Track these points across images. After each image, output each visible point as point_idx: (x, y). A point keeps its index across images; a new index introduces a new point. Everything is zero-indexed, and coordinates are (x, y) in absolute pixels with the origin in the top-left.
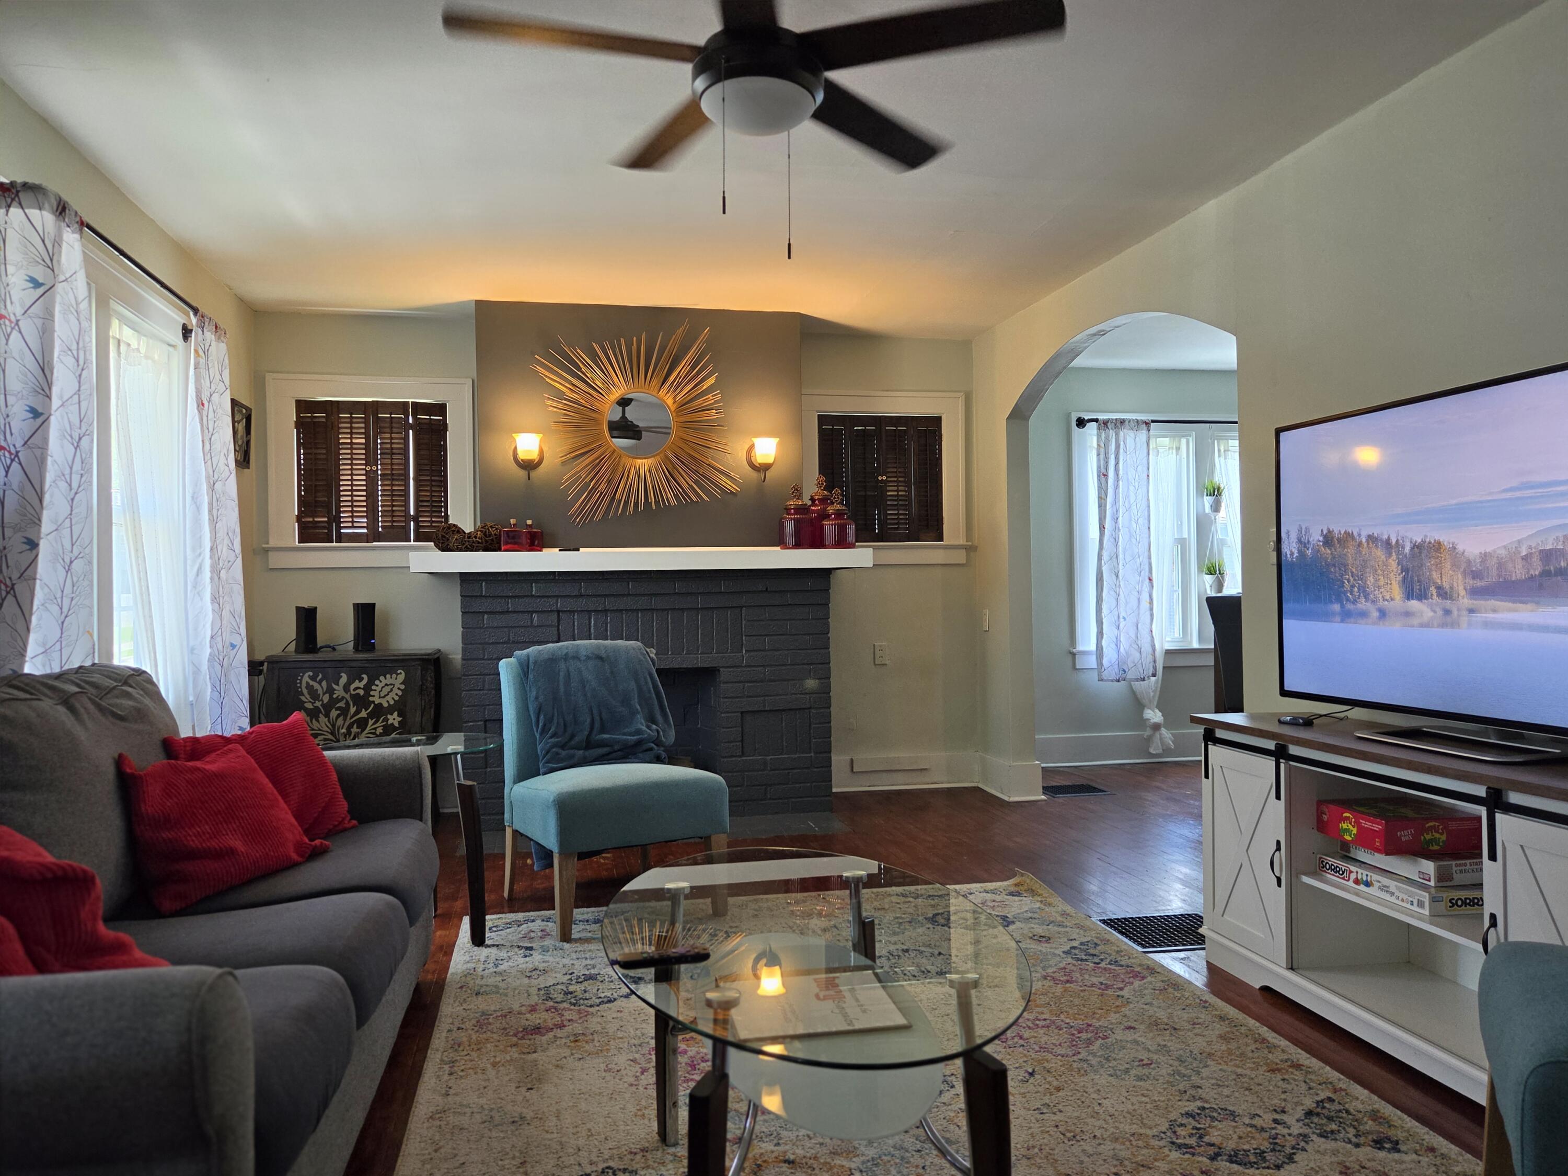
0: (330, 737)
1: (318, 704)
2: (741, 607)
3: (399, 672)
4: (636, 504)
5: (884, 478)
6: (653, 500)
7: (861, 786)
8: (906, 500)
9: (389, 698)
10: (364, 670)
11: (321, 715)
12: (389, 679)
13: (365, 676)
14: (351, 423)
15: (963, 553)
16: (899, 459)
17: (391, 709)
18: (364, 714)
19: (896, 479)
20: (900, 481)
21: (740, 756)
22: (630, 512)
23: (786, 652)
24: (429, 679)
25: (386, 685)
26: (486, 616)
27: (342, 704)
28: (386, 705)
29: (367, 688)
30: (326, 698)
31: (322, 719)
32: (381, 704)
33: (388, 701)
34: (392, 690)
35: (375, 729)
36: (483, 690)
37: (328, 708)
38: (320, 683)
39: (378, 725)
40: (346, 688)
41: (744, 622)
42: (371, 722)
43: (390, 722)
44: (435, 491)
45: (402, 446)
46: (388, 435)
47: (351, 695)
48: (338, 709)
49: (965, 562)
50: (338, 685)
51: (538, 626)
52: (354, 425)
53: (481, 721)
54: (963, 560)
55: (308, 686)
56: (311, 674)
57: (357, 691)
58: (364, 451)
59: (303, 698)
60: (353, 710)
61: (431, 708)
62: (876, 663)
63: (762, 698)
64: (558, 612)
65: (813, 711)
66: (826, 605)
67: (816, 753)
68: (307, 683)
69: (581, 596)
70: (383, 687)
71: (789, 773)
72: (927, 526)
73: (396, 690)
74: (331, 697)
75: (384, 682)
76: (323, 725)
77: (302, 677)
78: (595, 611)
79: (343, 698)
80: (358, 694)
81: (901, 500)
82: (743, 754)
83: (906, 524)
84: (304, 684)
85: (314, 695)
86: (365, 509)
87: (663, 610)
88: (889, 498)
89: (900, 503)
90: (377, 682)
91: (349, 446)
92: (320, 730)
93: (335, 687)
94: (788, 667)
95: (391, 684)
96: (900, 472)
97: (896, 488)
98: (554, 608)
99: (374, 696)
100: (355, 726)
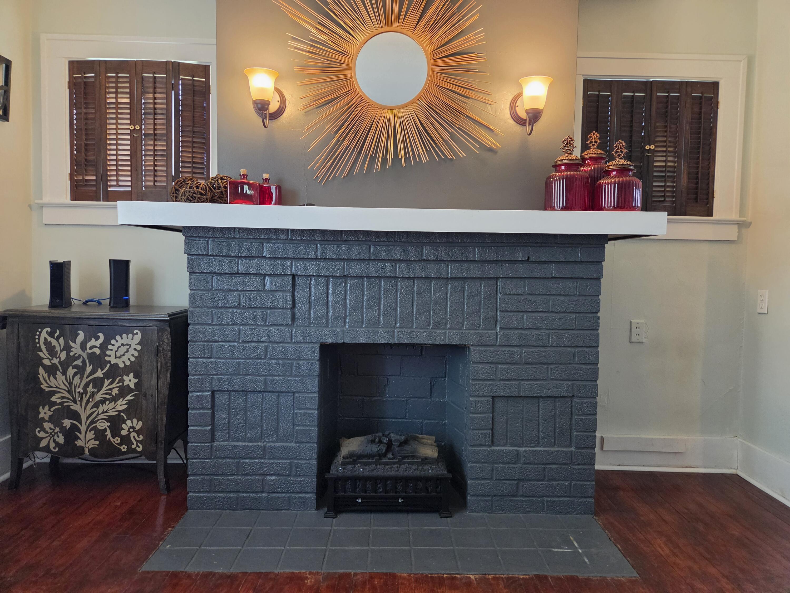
0: (67, 395)
1: (55, 361)
2: (497, 279)
3: (135, 332)
4: (384, 160)
5: (652, 147)
6: (403, 157)
7: (611, 464)
8: (674, 172)
9: (125, 358)
10: (100, 328)
11: (58, 372)
12: (125, 339)
13: (101, 335)
14: (117, 82)
15: (735, 228)
16: (671, 128)
17: (127, 370)
18: (99, 374)
19: (664, 149)
20: (669, 152)
21: (490, 446)
22: (377, 169)
23: (548, 332)
24: (166, 341)
25: (123, 345)
26: (215, 278)
27: (79, 362)
28: (121, 365)
29: (103, 347)
30: (63, 356)
31: (59, 375)
32: (116, 364)
33: (124, 362)
34: (128, 351)
35: (111, 389)
36: (211, 358)
37: (65, 365)
38: (57, 339)
39: (114, 385)
40: (83, 346)
41: (499, 296)
42: (107, 382)
43: (126, 383)
44: (197, 153)
45: (164, 106)
46: (151, 95)
47: (88, 354)
48: (75, 367)
49: (736, 239)
50: (75, 343)
51: (271, 291)
52: (119, 85)
53: (208, 391)
54: (734, 237)
55: (47, 343)
56: (49, 330)
57: (94, 350)
58: (128, 111)
59: (40, 354)
60: (89, 369)
61: (167, 370)
62: (632, 341)
63: (517, 383)
64: (294, 276)
65: (576, 400)
66: (598, 279)
67: (576, 448)
68: (45, 339)
69: (317, 259)
70: (119, 347)
71: (544, 468)
72: (696, 200)
73: (132, 351)
74: (68, 354)
75: (120, 341)
76: (61, 383)
77: (40, 333)
78: (333, 276)
79: (80, 356)
80: (94, 353)
81: (669, 171)
82: (493, 443)
83: (673, 197)
84: (42, 341)
85: (52, 351)
86: (129, 168)
87: (409, 278)
88: (655, 169)
89: (669, 174)
90: (113, 342)
91: (114, 106)
92: (57, 387)
93: (72, 344)
94: (548, 349)
95: (127, 345)
96: (670, 142)
97: (664, 159)
98: (288, 272)
99: (110, 356)
100: (91, 385)
